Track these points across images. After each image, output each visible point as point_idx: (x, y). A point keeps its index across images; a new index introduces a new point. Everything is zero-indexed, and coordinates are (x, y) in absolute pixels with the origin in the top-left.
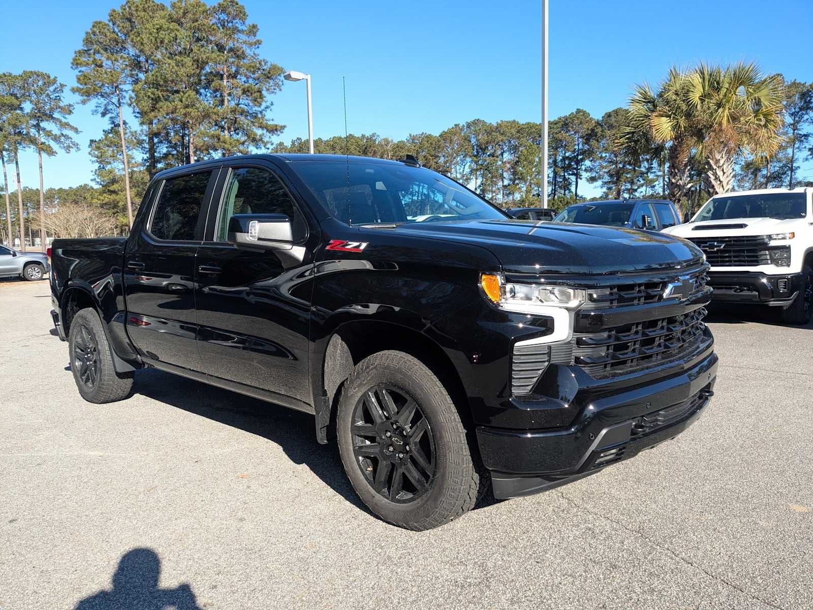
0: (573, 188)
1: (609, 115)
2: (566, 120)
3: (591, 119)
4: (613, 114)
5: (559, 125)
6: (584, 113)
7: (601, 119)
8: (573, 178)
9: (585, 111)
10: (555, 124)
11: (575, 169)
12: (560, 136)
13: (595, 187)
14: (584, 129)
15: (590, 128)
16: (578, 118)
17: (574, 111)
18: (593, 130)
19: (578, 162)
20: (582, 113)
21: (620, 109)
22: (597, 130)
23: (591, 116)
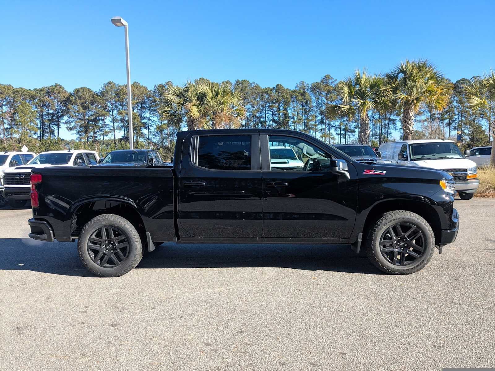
0: (56, 134)
1: (78, 90)
2: (48, 89)
3: (65, 91)
4: (80, 90)
5: (44, 92)
6: (61, 87)
7: (73, 92)
8: (55, 127)
9: (61, 86)
10: (40, 91)
11: (56, 121)
12: (45, 100)
13: (72, 134)
14: (61, 97)
15: (66, 97)
16: (57, 89)
17: (54, 84)
18: (68, 98)
19: (59, 117)
20: (59, 87)
21: (85, 87)
22: (72, 99)
23: (65, 89)
